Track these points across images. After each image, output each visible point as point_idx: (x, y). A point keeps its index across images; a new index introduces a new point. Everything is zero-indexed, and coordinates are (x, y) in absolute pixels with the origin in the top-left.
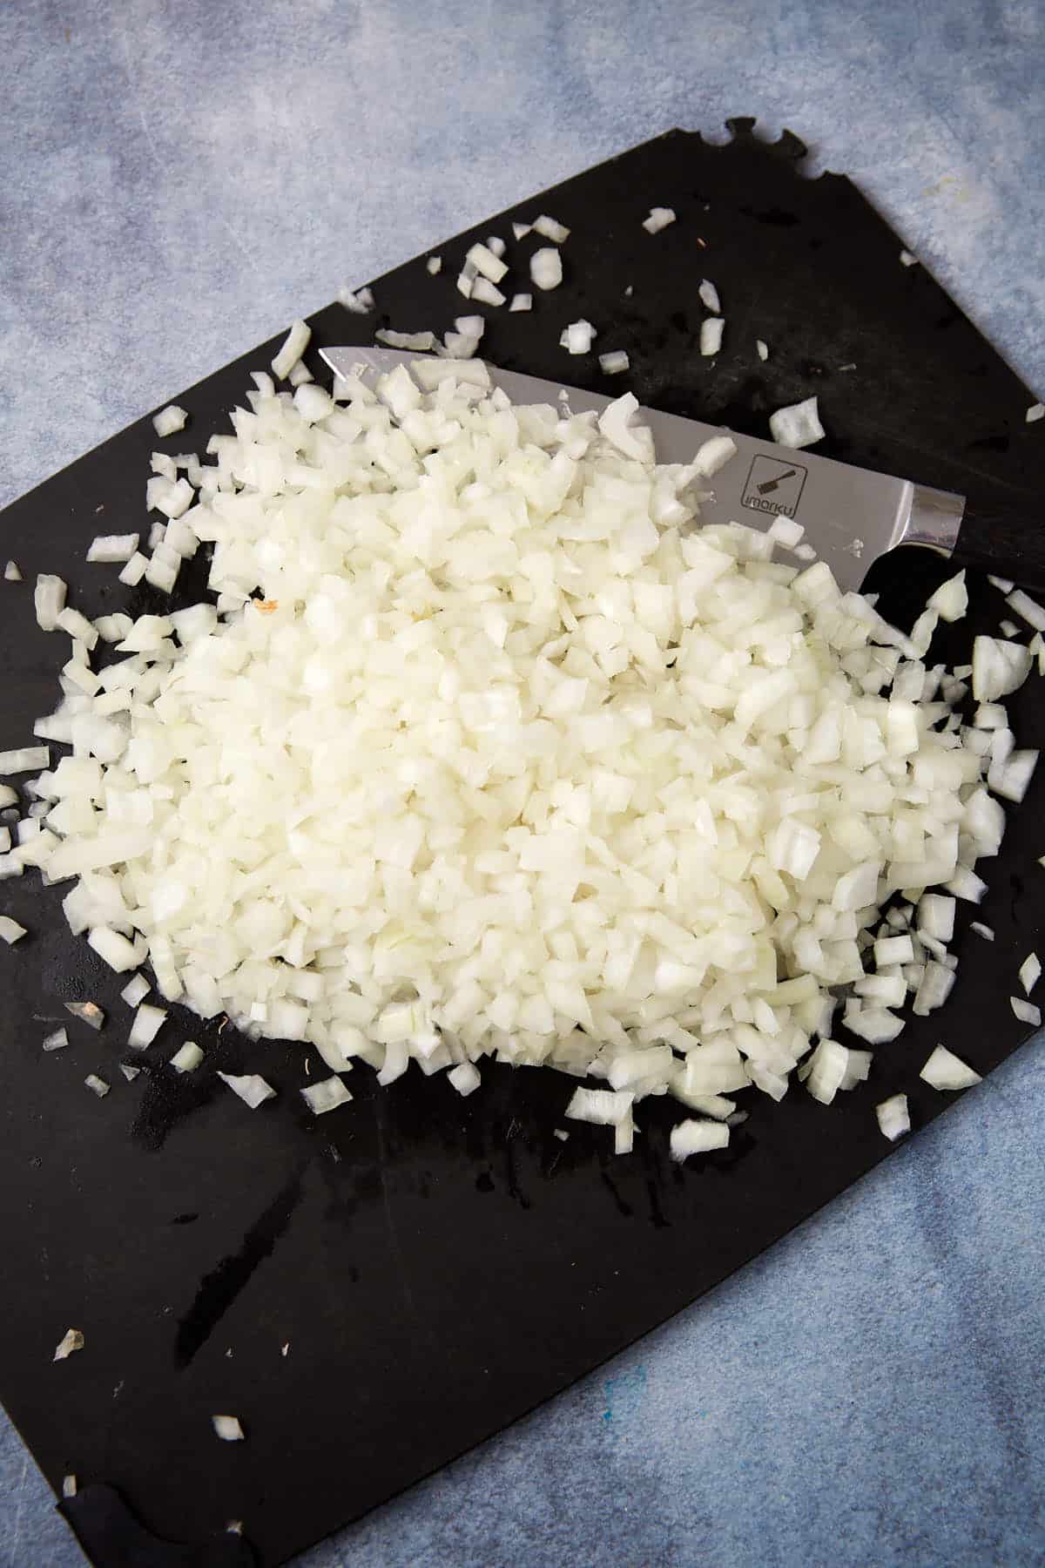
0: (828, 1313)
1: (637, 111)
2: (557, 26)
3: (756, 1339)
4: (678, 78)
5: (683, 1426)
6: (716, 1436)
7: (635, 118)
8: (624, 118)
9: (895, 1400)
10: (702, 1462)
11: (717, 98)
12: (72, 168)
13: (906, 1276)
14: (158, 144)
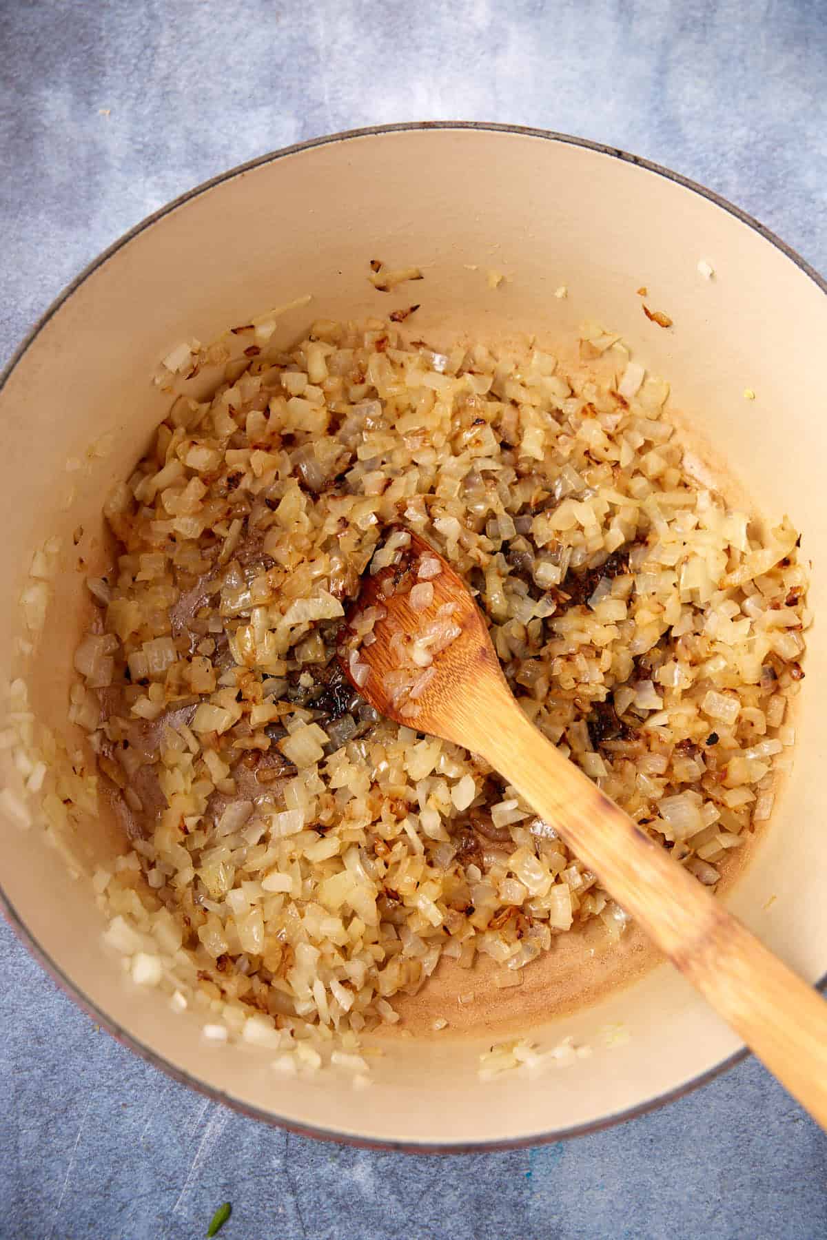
0: (711, 1127)
1: (715, 151)
2: (663, 71)
3: (651, 1137)
4: (752, 129)
5: (585, 1193)
6: (609, 1207)
7: (712, 155)
8: (703, 155)
9: (752, 1204)
10: (595, 1224)
11: (779, 149)
12: (266, 124)
13: (776, 1110)
14: (335, 115)
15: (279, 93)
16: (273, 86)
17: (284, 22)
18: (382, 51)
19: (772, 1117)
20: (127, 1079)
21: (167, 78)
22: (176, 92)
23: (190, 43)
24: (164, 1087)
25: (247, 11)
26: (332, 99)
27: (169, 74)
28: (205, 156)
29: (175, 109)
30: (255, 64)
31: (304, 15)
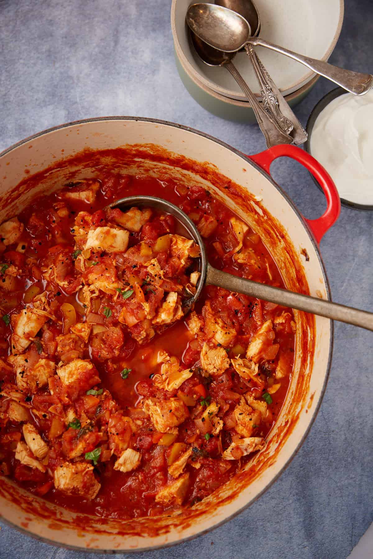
15: (57, 99)
16: (54, 95)
17: (57, 65)
18: (102, 76)
19: (295, 547)
20: (15, 550)
21: (5, 95)
22: (10, 102)
23: (15, 78)
24: (31, 552)
25: (40, 61)
26: (81, 100)
27: (6, 94)
28: (24, 130)
29: (9, 109)
30: (45, 86)
31: (66, 61)
